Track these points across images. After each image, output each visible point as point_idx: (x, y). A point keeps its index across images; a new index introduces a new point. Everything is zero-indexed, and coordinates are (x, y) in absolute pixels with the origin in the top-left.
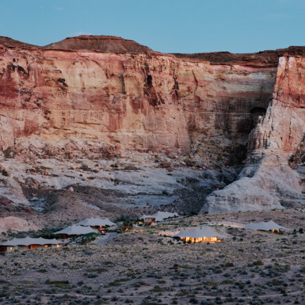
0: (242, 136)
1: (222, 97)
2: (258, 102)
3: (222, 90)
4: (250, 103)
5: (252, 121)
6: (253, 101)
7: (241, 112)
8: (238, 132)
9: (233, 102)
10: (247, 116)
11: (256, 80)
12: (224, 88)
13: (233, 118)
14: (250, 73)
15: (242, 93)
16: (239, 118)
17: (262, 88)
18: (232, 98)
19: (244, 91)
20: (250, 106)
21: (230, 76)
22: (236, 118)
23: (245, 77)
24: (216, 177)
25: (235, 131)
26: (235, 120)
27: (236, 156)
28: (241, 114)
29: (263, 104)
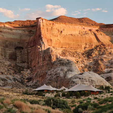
0: (11, 61)
1: (2, 39)
2: (19, 44)
3: (2, 36)
4: (15, 44)
5: (16, 53)
6: (16, 43)
7: (11, 48)
8: (9, 58)
9: (7, 43)
10: (14, 51)
11: (17, 33)
12: (3, 35)
13: (7, 51)
14: (13, 29)
15: (12, 39)
16: (10, 51)
17: (21, 37)
18: (7, 41)
19: (12, 38)
20: (15, 46)
21: (5, 30)
22: (8, 51)
23: (11, 31)
25: (8, 58)
26: (8, 52)
27: (17, 69)
28: (11, 49)
29: (22, 45)
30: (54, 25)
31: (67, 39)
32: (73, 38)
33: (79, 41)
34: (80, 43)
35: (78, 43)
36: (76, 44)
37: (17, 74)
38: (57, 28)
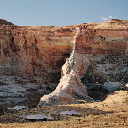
1: (49, 48)
2: (66, 51)
4: (62, 51)
5: (64, 60)
6: (64, 50)
9: (54, 51)
10: (61, 58)
11: (65, 40)
12: (50, 44)
16: (57, 59)
18: (54, 49)
20: (63, 53)
21: (53, 38)
23: (60, 38)
24: (46, 88)
25: (55, 65)
26: (55, 60)
27: (56, 78)
28: (58, 56)
29: (69, 52)
30: (96, 32)
31: (110, 45)
32: (117, 44)
33: (122, 47)
34: (124, 49)
35: (122, 49)
36: (119, 50)
37: (54, 82)
38: (99, 35)
